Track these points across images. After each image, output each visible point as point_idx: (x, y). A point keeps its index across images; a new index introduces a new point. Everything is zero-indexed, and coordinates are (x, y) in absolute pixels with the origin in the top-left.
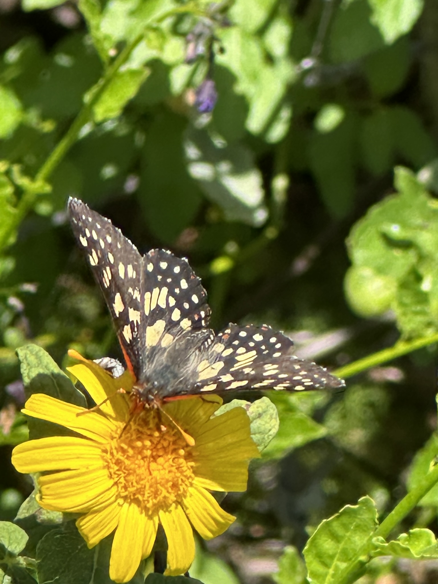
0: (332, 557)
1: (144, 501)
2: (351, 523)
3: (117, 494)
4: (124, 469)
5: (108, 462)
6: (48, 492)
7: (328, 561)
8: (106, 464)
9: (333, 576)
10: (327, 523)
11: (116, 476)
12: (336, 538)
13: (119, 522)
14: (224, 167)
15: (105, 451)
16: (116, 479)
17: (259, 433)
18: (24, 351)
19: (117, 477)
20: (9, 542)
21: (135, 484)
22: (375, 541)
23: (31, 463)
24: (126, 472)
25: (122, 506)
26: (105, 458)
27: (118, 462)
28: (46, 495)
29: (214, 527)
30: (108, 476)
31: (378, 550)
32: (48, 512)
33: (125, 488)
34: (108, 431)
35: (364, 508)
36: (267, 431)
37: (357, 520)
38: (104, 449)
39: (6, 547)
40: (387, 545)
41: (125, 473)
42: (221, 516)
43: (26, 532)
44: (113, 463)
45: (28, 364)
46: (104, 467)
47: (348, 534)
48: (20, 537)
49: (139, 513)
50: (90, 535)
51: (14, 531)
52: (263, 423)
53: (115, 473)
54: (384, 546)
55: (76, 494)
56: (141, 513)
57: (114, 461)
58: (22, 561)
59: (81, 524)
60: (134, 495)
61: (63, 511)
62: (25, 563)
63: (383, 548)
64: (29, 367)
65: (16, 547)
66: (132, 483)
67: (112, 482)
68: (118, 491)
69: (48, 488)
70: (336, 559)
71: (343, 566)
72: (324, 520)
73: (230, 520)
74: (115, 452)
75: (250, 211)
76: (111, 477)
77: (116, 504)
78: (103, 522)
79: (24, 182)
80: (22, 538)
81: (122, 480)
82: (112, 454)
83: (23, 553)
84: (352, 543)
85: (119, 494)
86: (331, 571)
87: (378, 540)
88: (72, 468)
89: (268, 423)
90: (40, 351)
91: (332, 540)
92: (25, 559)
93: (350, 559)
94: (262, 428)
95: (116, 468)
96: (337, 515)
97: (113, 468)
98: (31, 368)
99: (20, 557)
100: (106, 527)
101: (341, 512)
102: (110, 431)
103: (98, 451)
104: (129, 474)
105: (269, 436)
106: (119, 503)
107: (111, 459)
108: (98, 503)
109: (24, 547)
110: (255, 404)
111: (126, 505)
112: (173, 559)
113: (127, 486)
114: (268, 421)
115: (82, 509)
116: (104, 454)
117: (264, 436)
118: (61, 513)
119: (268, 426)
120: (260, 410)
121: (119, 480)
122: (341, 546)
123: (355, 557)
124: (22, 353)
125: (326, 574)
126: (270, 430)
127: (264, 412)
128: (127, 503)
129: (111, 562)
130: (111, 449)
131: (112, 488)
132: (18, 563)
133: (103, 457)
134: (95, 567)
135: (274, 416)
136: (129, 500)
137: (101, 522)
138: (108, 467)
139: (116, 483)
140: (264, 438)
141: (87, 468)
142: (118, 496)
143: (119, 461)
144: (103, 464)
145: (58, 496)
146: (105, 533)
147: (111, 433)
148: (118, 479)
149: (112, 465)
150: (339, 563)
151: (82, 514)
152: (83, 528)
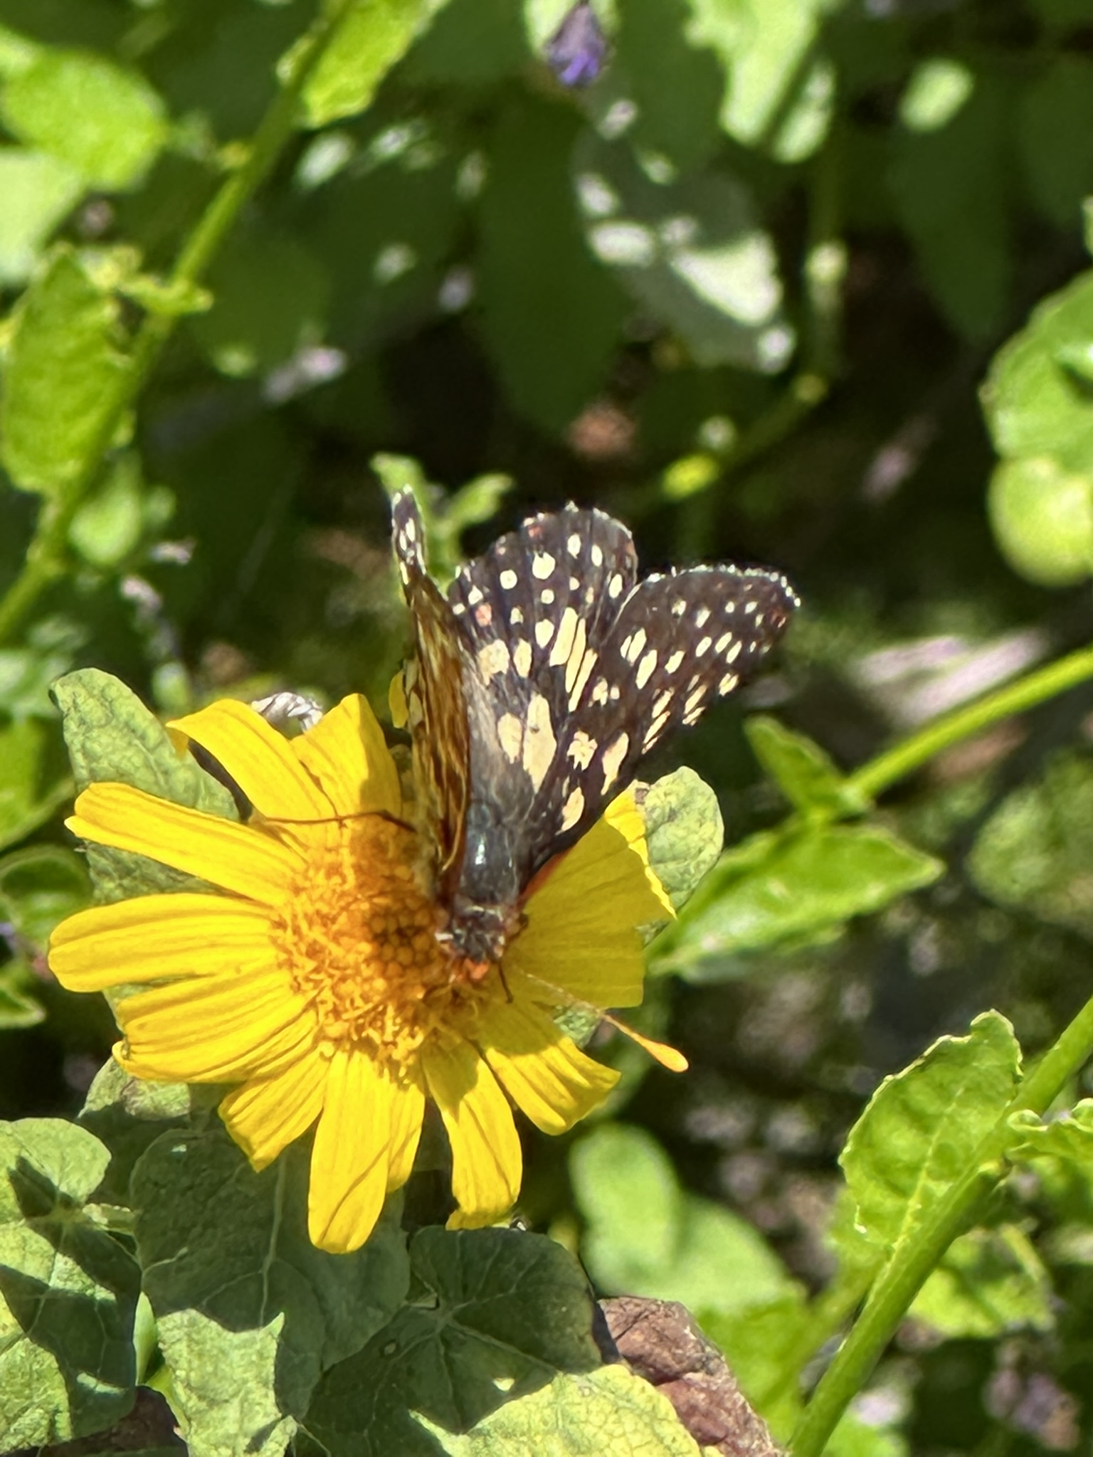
0: (913, 1169)
1: (386, 1044)
2: (957, 1082)
3: (316, 1029)
4: (331, 965)
5: (288, 952)
6: (142, 1036)
7: (903, 1180)
8: (283, 956)
9: (919, 1216)
10: (897, 1085)
11: (311, 985)
12: (921, 1121)
13: (324, 1099)
14: (678, 230)
15: (281, 925)
16: (313, 994)
17: (674, 858)
18: (69, 689)
19: (315, 988)
20: (62, 1169)
21: (359, 1002)
22: (1016, 1123)
23: (93, 966)
24: (337, 973)
25: (330, 1059)
26: (280, 941)
27: (314, 951)
28: (138, 1044)
29: (567, 1101)
30: (291, 987)
31: (1025, 1145)
32: (152, 1088)
33: (336, 1013)
34: (284, 875)
35: (986, 1041)
36: (693, 851)
37: (971, 1074)
38: (277, 919)
39: (55, 1181)
40: (1044, 1129)
41: (331, 976)
42: (581, 1071)
43: (103, 1141)
44: (301, 954)
45: (82, 722)
46: (280, 966)
47: (949, 1110)
48: (88, 1157)
49: (375, 1074)
50: (255, 1138)
51: (72, 1144)
52: (681, 833)
53: (307, 980)
54: (1037, 1132)
55: (212, 1037)
56: (381, 1074)
57: (303, 948)
58: (97, 1216)
59: (231, 1111)
60: (360, 1029)
61: (188, 1080)
62: (105, 1221)
63: (1036, 1136)
64: (83, 728)
65: (79, 1182)
66: (352, 1002)
67: (299, 1002)
68: (318, 1022)
69: (141, 1027)
70: (923, 1174)
71: (941, 1189)
72: (889, 1078)
73: (606, 1081)
74: (304, 926)
75: (748, 334)
76: (297, 989)
77: (315, 1055)
78: (286, 1103)
79: (145, 288)
80: (94, 1158)
81: (327, 995)
82: (297, 931)
83: (97, 1197)
84: (960, 1130)
85: (321, 1030)
86: (914, 1204)
87: (1022, 1120)
88: (198, 972)
89: (696, 833)
90: (109, 685)
91: (910, 1127)
92: (103, 1209)
93: (958, 1173)
94: (680, 847)
95: (310, 965)
96: (919, 1062)
97: (303, 968)
98: (89, 729)
99: (93, 1206)
100: (294, 1112)
101: (929, 1055)
102: (289, 874)
103: (263, 926)
104: (343, 979)
105: (698, 865)
106: (322, 1055)
107: (295, 944)
108: (270, 1057)
109: (100, 1178)
110: (658, 786)
111: (341, 1057)
112: (467, 1186)
113: (341, 1008)
114: (695, 826)
115: (230, 1073)
116: (279, 932)
117: (688, 865)
118: (184, 1087)
119: (694, 841)
120: (674, 801)
121: (319, 994)
122: (935, 1138)
123: (970, 1165)
124: (63, 694)
125: (901, 1213)
126: (700, 851)
127: (684, 806)
128: (344, 1051)
129: (312, 1202)
130: (295, 917)
131: (304, 1017)
132: (89, 1221)
133: (274, 941)
134: (278, 1219)
135: (709, 814)
136: (348, 1046)
137: (280, 1103)
138: (291, 965)
139: (312, 1004)
140: (687, 871)
141: (238, 970)
142: (320, 1037)
143: (317, 947)
144: (277, 957)
145: (171, 1044)
146: (294, 1130)
147: (293, 880)
148: (315, 993)
149: (300, 959)
150: (932, 1185)
151: (230, 1087)
152: (235, 1120)
